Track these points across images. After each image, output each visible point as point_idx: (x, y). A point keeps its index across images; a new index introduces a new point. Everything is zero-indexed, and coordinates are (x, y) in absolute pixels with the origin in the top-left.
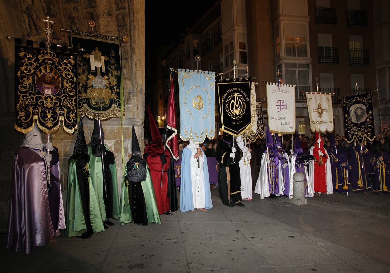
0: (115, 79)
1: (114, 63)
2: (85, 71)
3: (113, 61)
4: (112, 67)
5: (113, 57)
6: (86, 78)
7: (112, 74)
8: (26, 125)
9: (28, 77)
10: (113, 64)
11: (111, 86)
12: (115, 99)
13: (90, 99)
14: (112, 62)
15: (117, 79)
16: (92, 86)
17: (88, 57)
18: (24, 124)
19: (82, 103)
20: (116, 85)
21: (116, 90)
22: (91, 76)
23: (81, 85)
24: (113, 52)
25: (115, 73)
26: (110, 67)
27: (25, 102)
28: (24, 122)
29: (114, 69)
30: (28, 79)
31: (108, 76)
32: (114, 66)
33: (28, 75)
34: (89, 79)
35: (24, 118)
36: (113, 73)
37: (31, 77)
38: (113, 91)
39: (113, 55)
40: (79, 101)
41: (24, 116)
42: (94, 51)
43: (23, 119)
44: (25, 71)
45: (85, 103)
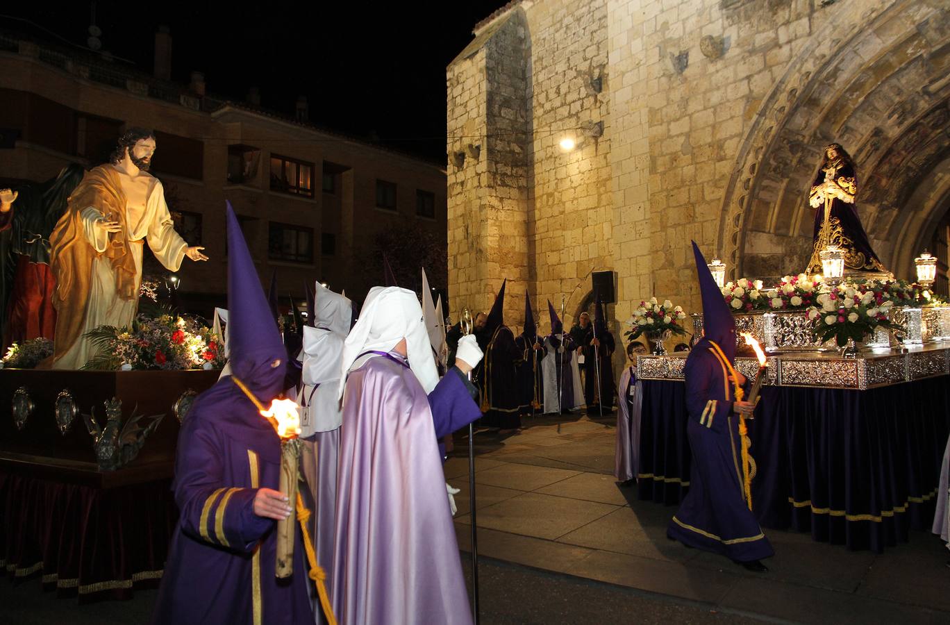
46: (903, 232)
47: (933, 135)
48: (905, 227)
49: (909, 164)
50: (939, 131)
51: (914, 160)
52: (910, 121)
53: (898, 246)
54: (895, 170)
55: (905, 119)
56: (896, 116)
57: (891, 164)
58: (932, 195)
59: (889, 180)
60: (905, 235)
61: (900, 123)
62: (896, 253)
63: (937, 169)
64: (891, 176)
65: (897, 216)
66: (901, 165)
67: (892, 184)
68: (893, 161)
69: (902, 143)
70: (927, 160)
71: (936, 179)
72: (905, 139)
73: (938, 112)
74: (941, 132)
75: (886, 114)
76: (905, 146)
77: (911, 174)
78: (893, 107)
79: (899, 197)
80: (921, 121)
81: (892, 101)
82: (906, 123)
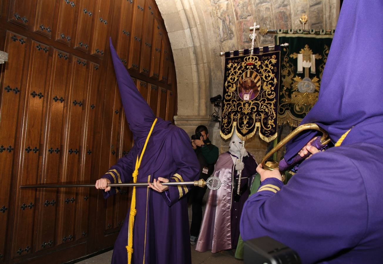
2: (290, 73)
6: (291, 81)
8: (227, 132)
9: (232, 86)
13: (294, 104)
16: (297, 90)
17: (295, 57)
18: (226, 131)
19: (284, 109)
22: (297, 79)
24: (327, 49)
26: (322, 67)
27: (228, 110)
28: (226, 129)
30: (233, 87)
31: (318, 77)
33: (232, 84)
34: (295, 81)
35: (226, 125)
37: (234, 85)
40: (282, 106)
41: (226, 123)
42: (302, 50)
43: (226, 126)
44: (230, 80)
45: (287, 109)
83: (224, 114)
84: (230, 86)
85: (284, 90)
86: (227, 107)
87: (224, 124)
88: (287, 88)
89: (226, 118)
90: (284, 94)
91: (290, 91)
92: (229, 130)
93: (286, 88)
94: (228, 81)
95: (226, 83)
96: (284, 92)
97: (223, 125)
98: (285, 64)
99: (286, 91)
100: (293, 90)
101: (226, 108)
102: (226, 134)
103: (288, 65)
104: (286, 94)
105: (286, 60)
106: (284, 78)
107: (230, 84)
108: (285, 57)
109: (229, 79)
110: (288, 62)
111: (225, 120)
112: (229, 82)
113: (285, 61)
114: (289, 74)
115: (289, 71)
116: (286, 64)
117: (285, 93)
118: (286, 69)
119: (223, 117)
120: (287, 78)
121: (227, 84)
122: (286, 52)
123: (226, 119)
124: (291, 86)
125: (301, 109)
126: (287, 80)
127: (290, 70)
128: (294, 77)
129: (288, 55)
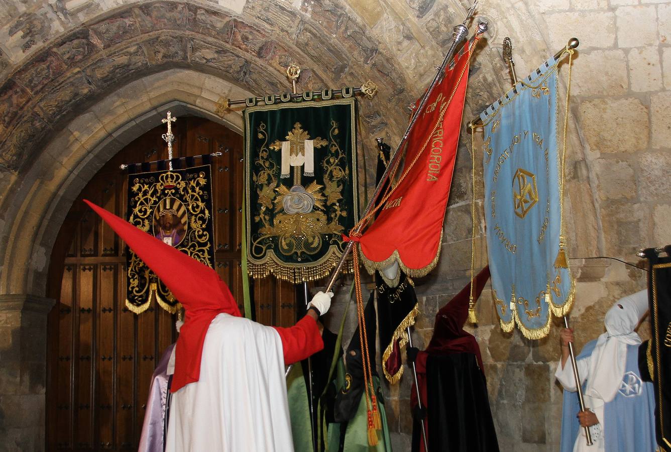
0: (338, 187)
1: (337, 151)
2: (271, 179)
3: (335, 146)
4: (332, 160)
5: (335, 137)
6: (273, 193)
7: (331, 176)
8: (140, 301)
9: (143, 222)
10: (336, 155)
11: (329, 203)
12: (335, 234)
13: (279, 237)
14: (333, 149)
15: (341, 187)
16: (282, 211)
17: (277, 148)
18: (137, 299)
19: (264, 248)
20: (339, 201)
21: (338, 213)
22: (283, 188)
23: (263, 209)
24: (334, 127)
25: (338, 174)
26: (328, 162)
27: (139, 264)
28: (137, 296)
29: (337, 165)
30: (143, 225)
31: (320, 182)
32: (337, 158)
33: (143, 220)
34: (279, 194)
35: (137, 289)
36: (334, 173)
37: (146, 222)
38: (333, 216)
39: (336, 131)
40: (260, 243)
41: (137, 286)
42: (290, 133)
43: (136, 291)
44: (139, 214)
45: (269, 247)
46: (23, 208)
47: (69, 74)
48: (27, 201)
49: (36, 109)
50: (77, 69)
51: (42, 104)
52: (39, 45)
53: (15, 228)
54: (16, 114)
55: (33, 42)
56: (20, 33)
57: (11, 105)
58: (65, 160)
59: (7, 127)
60: (26, 213)
61: (26, 47)
62: (12, 237)
63: (72, 126)
64: (9, 123)
65: (17, 183)
66: (25, 108)
67: (11, 134)
68: (15, 99)
69: (27, 76)
70: (60, 108)
71: (72, 139)
72: (33, 71)
73: (76, 42)
74: (79, 72)
75: (6, 28)
76: (31, 81)
77: (38, 124)
78: (17, 19)
79: (20, 155)
80: (55, 50)
81: (16, 9)
82: (34, 48)
83: (132, 270)
84: (139, 223)
85: (261, 212)
86: (137, 259)
87: (133, 288)
88: (267, 208)
89: (136, 278)
90: (263, 219)
91: (271, 213)
92: (144, 298)
93: (265, 208)
94: (134, 215)
95: (132, 218)
96: (262, 216)
97: (130, 289)
98: (261, 162)
99: (265, 213)
100: (276, 211)
101: (135, 262)
102: (138, 305)
103: (267, 164)
104: (265, 219)
105: (265, 155)
106: (261, 190)
107: (138, 220)
108: (262, 149)
109: (136, 210)
110: (267, 159)
111: (134, 280)
112: (136, 216)
113: (262, 158)
114: (269, 181)
115: (269, 175)
116: (264, 162)
117: (264, 217)
118: (264, 173)
119: (131, 277)
120: (265, 188)
121: (134, 219)
122: (264, 139)
123: (136, 280)
124: (273, 204)
125: (290, 245)
126: (266, 193)
127: (271, 172)
128: (278, 186)
129: (267, 146)
